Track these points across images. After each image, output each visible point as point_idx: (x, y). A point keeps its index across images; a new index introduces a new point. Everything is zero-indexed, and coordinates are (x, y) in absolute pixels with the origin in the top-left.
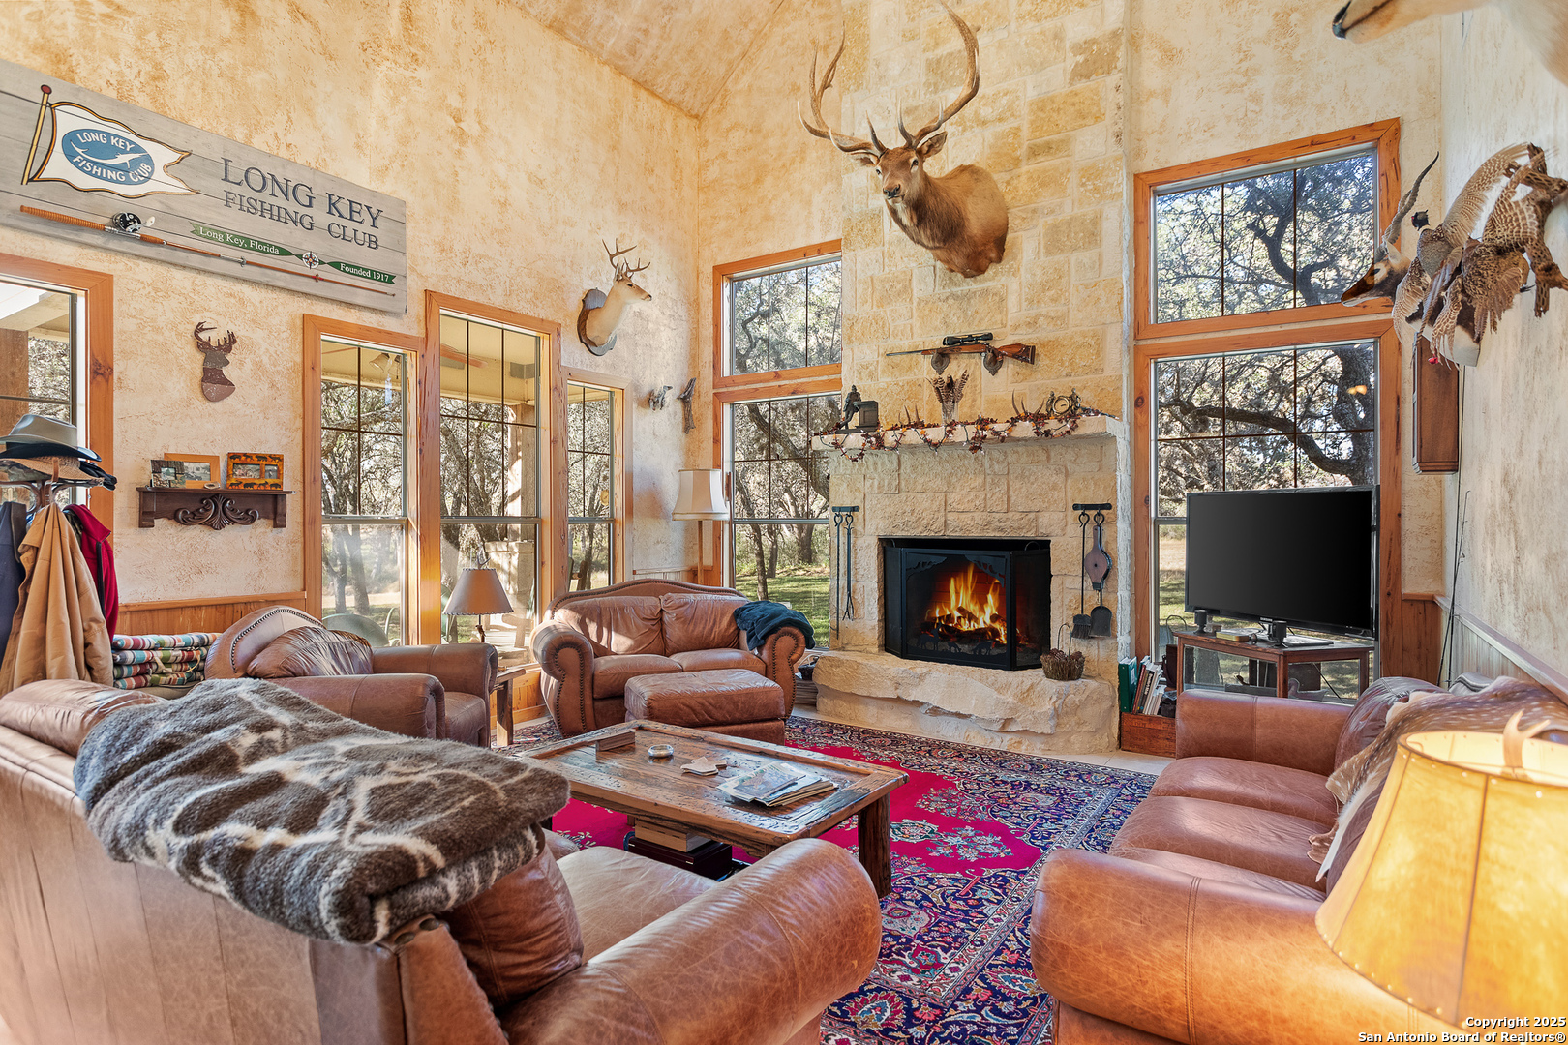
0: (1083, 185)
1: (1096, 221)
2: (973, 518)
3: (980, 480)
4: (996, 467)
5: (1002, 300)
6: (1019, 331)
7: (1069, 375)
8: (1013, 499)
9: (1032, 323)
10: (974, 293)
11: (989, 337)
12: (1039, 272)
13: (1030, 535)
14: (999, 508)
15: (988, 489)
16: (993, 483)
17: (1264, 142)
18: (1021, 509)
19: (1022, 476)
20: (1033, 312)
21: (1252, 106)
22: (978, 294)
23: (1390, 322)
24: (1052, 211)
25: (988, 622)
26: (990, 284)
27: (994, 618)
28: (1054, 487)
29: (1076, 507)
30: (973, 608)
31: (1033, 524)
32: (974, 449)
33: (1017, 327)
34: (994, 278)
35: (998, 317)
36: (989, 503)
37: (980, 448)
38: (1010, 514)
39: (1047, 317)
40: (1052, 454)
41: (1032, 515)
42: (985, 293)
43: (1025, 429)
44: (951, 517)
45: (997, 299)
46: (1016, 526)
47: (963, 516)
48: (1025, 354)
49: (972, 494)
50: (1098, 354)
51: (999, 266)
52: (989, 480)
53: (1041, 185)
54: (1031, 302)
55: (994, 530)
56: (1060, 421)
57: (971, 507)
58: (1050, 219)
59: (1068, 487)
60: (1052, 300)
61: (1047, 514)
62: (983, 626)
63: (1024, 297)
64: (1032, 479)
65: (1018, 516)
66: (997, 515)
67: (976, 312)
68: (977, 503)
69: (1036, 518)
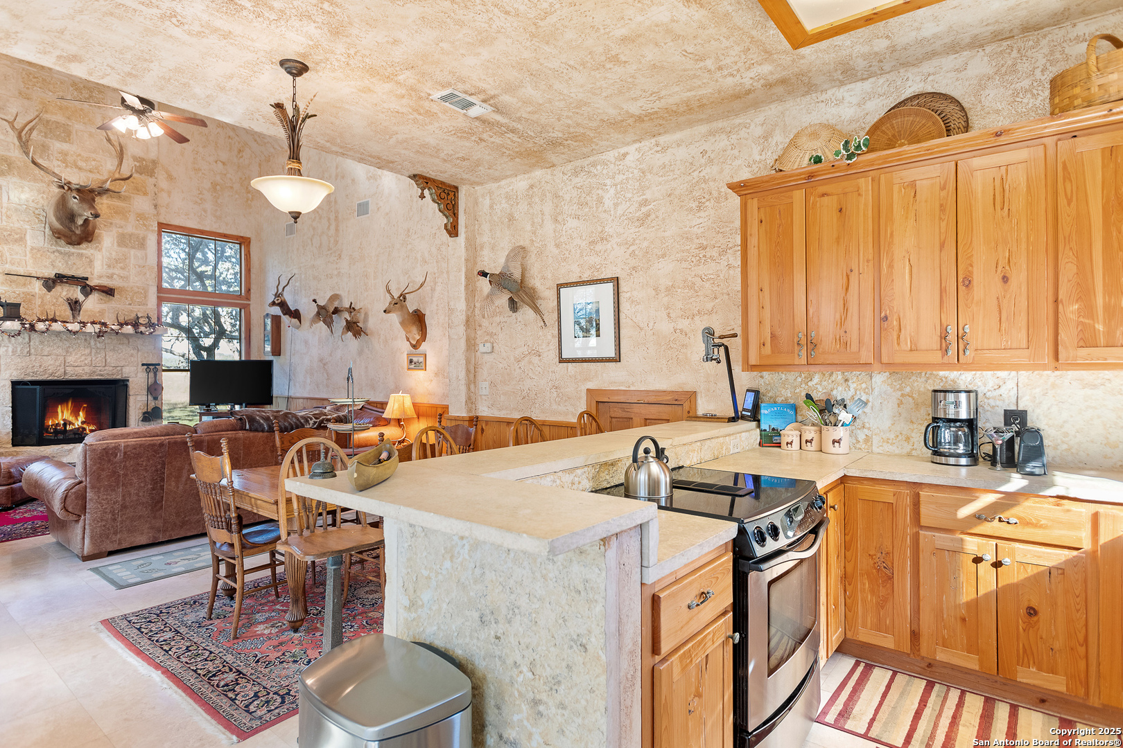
0: (138, 221)
1: (144, 239)
2: (83, 370)
3: (87, 351)
4: (98, 345)
5: (91, 261)
6: (102, 279)
7: (130, 304)
8: (108, 361)
9: (111, 277)
10: (73, 253)
11: (87, 279)
12: (114, 253)
13: (119, 377)
14: (100, 365)
15: (93, 354)
16: (97, 352)
17: (207, 229)
18: (113, 365)
19: (114, 350)
20: (110, 271)
21: (203, 213)
22: (75, 255)
23: (249, 304)
24: (122, 227)
25: (80, 424)
26: (81, 251)
27: (83, 423)
28: (132, 355)
29: (143, 365)
30: (71, 419)
31: (120, 372)
32: (98, 337)
33: (100, 277)
34: (85, 249)
35: (89, 270)
36: (93, 363)
37: (102, 336)
38: (107, 368)
39: (118, 276)
40: (131, 340)
41: (119, 368)
42: (81, 255)
43: (129, 329)
44: (69, 369)
45: (88, 260)
46: (110, 373)
47: (77, 368)
48: (109, 292)
49: (83, 358)
50: (145, 297)
51: (89, 244)
52: (94, 351)
53: (116, 213)
54: (109, 266)
55: (97, 375)
56: (146, 328)
57: (83, 364)
58: (120, 230)
59: (139, 356)
60: (121, 268)
61: (127, 368)
62: (77, 427)
63: (105, 263)
64: (120, 351)
65: (111, 368)
66: (99, 368)
67: (74, 264)
68: (86, 362)
69: (122, 369)
